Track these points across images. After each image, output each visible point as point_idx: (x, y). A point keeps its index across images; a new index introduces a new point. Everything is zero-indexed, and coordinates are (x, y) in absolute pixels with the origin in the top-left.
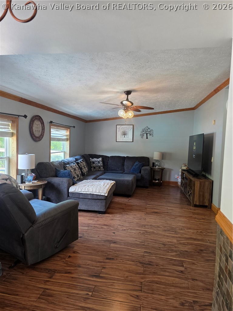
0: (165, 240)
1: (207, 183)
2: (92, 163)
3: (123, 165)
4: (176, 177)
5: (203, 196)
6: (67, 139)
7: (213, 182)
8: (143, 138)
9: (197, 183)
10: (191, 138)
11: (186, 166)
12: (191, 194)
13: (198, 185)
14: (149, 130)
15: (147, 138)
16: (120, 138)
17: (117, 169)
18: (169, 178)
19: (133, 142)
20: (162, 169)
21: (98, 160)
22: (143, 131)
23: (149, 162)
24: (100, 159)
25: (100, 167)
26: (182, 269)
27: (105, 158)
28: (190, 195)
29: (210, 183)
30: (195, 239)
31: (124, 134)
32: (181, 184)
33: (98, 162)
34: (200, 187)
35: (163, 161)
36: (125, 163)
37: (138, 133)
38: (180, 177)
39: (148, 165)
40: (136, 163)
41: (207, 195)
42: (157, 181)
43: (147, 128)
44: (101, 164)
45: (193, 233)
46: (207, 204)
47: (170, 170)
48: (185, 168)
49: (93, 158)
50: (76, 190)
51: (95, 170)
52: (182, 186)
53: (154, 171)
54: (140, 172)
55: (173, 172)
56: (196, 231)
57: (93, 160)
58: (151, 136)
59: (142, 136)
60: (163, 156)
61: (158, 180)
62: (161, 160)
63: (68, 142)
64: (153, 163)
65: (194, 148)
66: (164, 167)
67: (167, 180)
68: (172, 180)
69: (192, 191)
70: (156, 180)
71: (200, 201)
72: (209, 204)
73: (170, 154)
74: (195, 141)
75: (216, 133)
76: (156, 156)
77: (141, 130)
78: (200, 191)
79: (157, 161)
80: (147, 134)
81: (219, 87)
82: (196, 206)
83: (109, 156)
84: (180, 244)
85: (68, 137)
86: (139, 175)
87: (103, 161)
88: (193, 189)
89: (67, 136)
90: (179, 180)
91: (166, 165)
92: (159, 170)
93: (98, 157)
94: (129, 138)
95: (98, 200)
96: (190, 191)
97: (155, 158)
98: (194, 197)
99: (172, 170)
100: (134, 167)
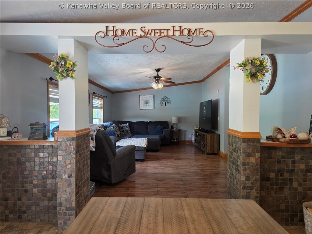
0: (192, 171)
1: (215, 136)
2: (121, 128)
3: (147, 129)
4: (191, 137)
5: (214, 146)
6: (101, 107)
7: (219, 135)
8: (162, 106)
9: (209, 136)
10: (201, 104)
11: (197, 127)
12: (204, 145)
13: (210, 138)
14: (167, 99)
15: (166, 106)
16: (143, 106)
17: (143, 133)
18: (185, 138)
19: (154, 109)
20: (180, 130)
21: (126, 125)
22: (162, 100)
23: (168, 125)
24: (127, 124)
25: (127, 131)
26: (206, 181)
27: (131, 123)
28: (204, 147)
29: (218, 135)
30: (211, 170)
31: (147, 103)
32: (195, 141)
33: (126, 127)
34: (211, 139)
35: (179, 124)
36: (149, 127)
37: (158, 101)
38: (194, 136)
39: (168, 128)
40: (158, 127)
41: (216, 145)
42: (176, 141)
43: (165, 98)
44: (128, 128)
45: (210, 167)
46: (216, 152)
47: (185, 131)
48: (197, 129)
49: (121, 124)
50: (122, 144)
51: (123, 134)
52: (196, 143)
53: (173, 132)
54: (163, 134)
55: (187, 133)
56: (211, 166)
57: (122, 125)
58: (169, 104)
59: (162, 104)
60: (179, 120)
61: (177, 139)
62: (177, 123)
63: (102, 110)
64: (172, 126)
65: (205, 111)
66: (181, 129)
67: (183, 139)
68: (187, 139)
69: (205, 143)
70: (174, 140)
71: (211, 150)
72: (218, 152)
73: (185, 118)
74: (205, 106)
75: (220, 99)
76: (174, 120)
77: (160, 99)
78: (211, 142)
79: (174, 124)
80: (165, 102)
81: (220, 66)
82: (208, 154)
83: (134, 122)
84: (203, 172)
85: (102, 106)
86: (162, 135)
87: (130, 125)
88: (206, 141)
89: (101, 104)
90: (193, 139)
91: (182, 127)
92: (177, 131)
93: (125, 122)
94: (151, 106)
95: (139, 151)
96: (203, 143)
97: (173, 122)
98: (207, 147)
99: (187, 131)
100: (157, 129)
